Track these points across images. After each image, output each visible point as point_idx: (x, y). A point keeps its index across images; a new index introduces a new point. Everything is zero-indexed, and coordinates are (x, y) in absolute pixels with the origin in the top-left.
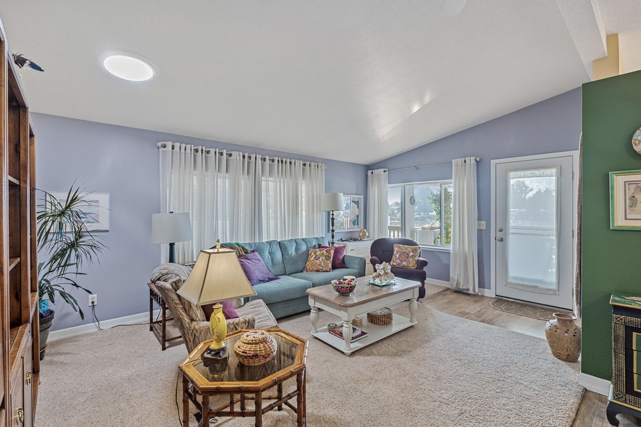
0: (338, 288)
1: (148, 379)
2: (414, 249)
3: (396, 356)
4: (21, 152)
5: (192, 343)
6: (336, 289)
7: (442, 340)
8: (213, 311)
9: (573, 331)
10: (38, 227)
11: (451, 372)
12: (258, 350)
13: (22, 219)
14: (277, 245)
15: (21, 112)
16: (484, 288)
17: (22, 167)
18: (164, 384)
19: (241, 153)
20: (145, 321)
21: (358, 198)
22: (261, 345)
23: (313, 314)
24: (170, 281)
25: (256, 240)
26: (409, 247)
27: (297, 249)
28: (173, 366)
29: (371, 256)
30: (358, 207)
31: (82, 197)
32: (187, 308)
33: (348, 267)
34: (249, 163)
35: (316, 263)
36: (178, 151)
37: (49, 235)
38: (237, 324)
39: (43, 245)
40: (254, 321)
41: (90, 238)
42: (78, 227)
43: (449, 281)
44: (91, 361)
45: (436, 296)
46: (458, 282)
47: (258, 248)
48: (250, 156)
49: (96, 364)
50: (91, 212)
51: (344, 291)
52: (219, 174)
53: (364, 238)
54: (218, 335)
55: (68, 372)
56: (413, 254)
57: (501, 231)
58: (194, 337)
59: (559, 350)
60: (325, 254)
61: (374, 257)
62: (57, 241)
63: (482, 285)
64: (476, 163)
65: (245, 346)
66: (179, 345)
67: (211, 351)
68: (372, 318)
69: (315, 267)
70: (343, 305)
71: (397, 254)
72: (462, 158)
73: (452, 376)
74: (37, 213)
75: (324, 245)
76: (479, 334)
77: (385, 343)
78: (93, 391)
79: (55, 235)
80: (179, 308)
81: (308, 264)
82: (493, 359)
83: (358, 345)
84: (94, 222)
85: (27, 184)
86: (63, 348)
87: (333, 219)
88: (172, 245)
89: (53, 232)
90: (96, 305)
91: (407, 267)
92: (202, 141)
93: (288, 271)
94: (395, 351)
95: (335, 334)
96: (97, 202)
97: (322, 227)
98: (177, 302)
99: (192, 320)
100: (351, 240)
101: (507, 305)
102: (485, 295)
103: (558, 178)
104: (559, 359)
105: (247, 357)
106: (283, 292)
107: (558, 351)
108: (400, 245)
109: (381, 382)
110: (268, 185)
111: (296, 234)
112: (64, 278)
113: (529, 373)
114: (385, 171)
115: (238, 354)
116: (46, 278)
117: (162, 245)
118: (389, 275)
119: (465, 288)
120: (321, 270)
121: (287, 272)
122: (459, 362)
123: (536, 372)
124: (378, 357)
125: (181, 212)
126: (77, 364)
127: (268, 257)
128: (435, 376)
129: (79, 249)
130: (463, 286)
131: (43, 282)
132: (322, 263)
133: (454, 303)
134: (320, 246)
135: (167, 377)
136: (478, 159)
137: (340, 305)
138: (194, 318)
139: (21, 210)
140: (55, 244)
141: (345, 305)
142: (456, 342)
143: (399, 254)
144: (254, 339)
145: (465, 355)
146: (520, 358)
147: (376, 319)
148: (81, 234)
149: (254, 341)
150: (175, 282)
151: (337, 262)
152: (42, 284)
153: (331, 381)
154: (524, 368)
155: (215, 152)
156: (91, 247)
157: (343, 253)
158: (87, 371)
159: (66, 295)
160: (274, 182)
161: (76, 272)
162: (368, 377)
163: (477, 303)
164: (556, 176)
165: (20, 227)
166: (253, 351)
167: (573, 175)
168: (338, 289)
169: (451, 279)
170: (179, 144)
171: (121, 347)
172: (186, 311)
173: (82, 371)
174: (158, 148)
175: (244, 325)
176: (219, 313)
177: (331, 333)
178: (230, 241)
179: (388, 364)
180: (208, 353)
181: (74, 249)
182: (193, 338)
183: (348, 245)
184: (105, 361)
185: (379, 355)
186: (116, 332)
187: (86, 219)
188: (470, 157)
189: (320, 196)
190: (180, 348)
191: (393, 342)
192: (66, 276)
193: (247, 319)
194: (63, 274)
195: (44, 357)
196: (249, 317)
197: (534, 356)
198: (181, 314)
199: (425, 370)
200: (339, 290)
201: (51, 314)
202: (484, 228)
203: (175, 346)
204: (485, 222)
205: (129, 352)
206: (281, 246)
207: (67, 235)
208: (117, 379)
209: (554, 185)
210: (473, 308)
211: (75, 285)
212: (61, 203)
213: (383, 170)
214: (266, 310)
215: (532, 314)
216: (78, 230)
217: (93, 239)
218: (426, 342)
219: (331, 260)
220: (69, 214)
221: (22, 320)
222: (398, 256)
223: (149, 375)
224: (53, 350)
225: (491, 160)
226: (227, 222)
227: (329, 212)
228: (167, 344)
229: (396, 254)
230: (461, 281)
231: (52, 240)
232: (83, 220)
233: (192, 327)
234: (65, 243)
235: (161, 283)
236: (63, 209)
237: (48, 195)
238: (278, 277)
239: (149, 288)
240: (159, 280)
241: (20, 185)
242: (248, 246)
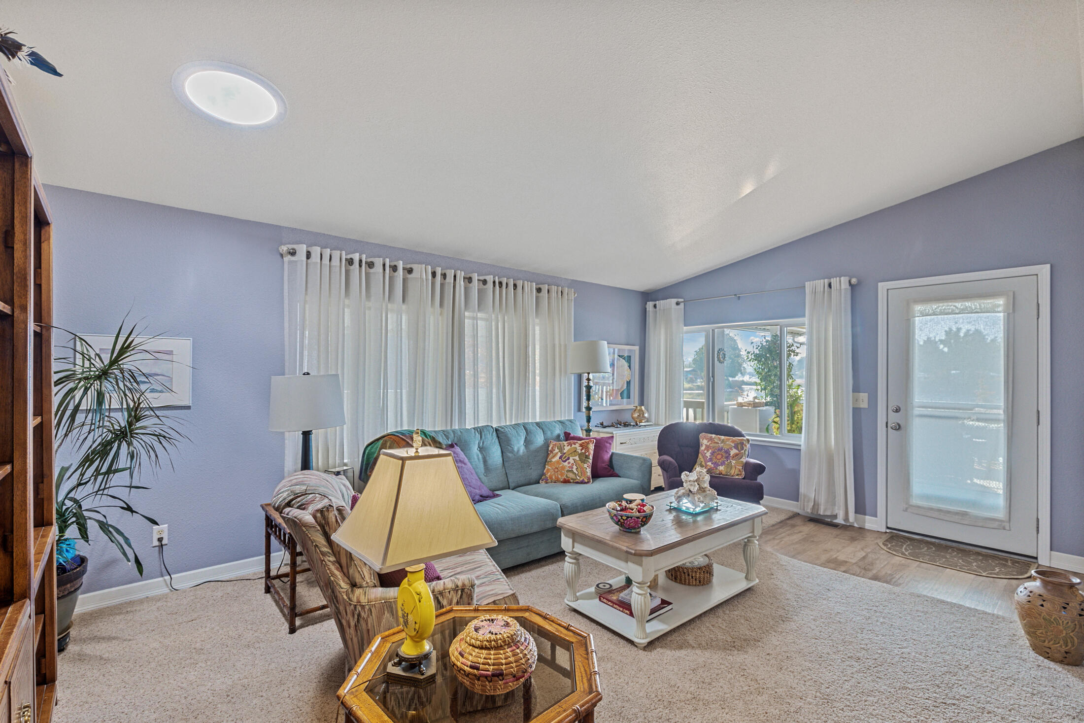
0: (620, 518)
1: (264, 694)
2: (738, 444)
3: (734, 649)
4: (15, 248)
5: (352, 630)
6: (617, 520)
7: (812, 617)
8: (406, 576)
9: (1078, 607)
10: (56, 401)
11: (847, 686)
12: (504, 661)
13: (16, 384)
14: (492, 435)
15: (17, 166)
16: (865, 514)
17: (17, 277)
18: (296, 707)
19: (430, 267)
20: (255, 574)
21: (630, 351)
22: (508, 650)
23: (568, 565)
24: (311, 508)
25: (455, 425)
26: (729, 439)
27: (527, 442)
28: (311, 667)
29: (660, 455)
30: (630, 367)
31: (140, 344)
32: (344, 561)
33: (620, 475)
34: (442, 285)
35: (563, 468)
36: (317, 263)
37: (78, 415)
38: (441, 593)
39: (66, 435)
40: (473, 586)
41: (156, 421)
42: (133, 400)
43: (797, 501)
44: (155, 654)
45: (777, 529)
46: (816, 503)
47: (460, 439)
48: (445, 274)
49: (165, 662)
50: (159, 372)
51: (632, 524)
52: (390, 306)
53: (641, 422)
54: (417, 628)
55: (110, 677)
56: (737, 452)
57: (897, 410)
58: (358, 619)
59: (1049, 642)
60: (580, 452)
61: (666, 458)
62: (93, 427)
63: (860, 509)
64: (849, 288)
65: (474, 654)
66: (320, 622)
67: (402, 660)
68: (677, 575)
69: (562, 475)
70: (633, 552)
71: (708, 451)
72: (824, 279)
73: (852, 695)
74: (55, 373)
75: (576, 435)
76: (877, 604)
77: (707, 622)
78: (159, 720)
79: (90, 415)
80: (329, 561)
81: (548, 469)
82: (920, 657)
83: (657, 627)
84: (165, 390)
85: (27, 313)
86: (104, 627)
87: (589, 388)
88: (306, 435)
89: (86, 408)
90: (166, 545)
91: (727, 475)
92: (359, 245)
93: (512, 481)
94: (729, 639)
95: (611, 604)
96: (170, 353)
97: (569, 402)
98: (325, 549)
99: (354, 585)
100: (619, 426)
101: (911, 547)
102: (866, 528)
103: (1008, 314)
104: (1048, 658)
105: (481, 678)
106: (510, 522)
107: (1046, 644)
108: (711, 435)
109: (717, 705)
110: (475, 326)
111: (524, 413)
112: (107, 495)
113: (1000, 689)
114: (678, 304)
115: (461, 669)
116: (73, 496)
117: (287, 434)
118: (708, 492)
119: (828, 513)
120: (572, 481)
121: (510, 484)
122: (856, 663)
123: (1011, 686)
124: (698, 652)
125: (322, 373)
126: (128, 662)
127: (478, 456)
128: (818, 694)
129: (135, 442)
130: (825, 510)
131: (69, 503)
132: (575, 467)
133: (813, 541)
134: (568, 437)
135: (301, 692)
136: (854, 281)
137: (627, 552)
138: (357, 581)
139: (15, 366)
140: (89, 433)
141: (638, 552)
142: (839, 621)
143: (710, 451)
144: (493, 637)
145: (864, 649)
146: (972, 655)
147: (683, 574)
148: (140, 414)
149: (493, 642)
150: (321, 511)
151: (601, 465)
152: (64, 508)
153: (620, 704)
154: (987, 678)
155: (384, 265)
156: (158, 439)
157: (610, 449)
158: (148, 676)
159: (110, 529)
160: (486, 320)
161: (129, 485)
162: (689, 696)
163: (856, 542)
164: (1004, 312)
165: (13, 402)
166: (494, 665)
167: (1038, 309)
168: (619, 521)
169: (801, 497)
170: (318, 249)
171: (213, 626)
172: (341, 567)
173: (139, 677)
174: (282, 255)
175: (455, 595)
176: (417, 582)
177: (603, 602)
178: (409, 426)
179: (723, 666)
180: (395, 663)
181: (126, 441)
182: (356, 620)
183: (616, 434)
184: (182, 655)
185: (700, 646)
186: (203, 595)
187: (150, 385)
188: (840, 277)
189: (565, 346)
190: (323, 629)
191: (720, 621)
192: (111, 492)
193: (460, 584)
194: (105, 489)
195: (67, 646)
196: (462, 579)
197: (998, 652)
198: (333, 575)
199: (796, 681)
200: (621, 523)
201: (80, 566)
202: (864, 405)
203: (313, 624)
204: (867, 394)
205: (227, 637)
206: (500, 435)
207: (112, 414)
208: (205, 694)
209: (1000, 328)
210: (850, 552)
211: (129, 509)
212: (102, 356)
213: (674, 301)
214: (488, 560)
215: (964, 566)
216: (134, 406)
217: (162, 423)
218: (783, 621)
219: (591, 461)
220: (116, 376)
221: (15, 592)
222: (708, 454)
223: (266, 685)
224: (86, 632)
225: (879, 284)
226: (404, 391)
227: (580, 376)
228: (298, 622)
229: (706, 452)
230: (822, 500)
231: (83, 425)
232: (143, 387)
233: (355, 599)
234: (109, 431)
235: (293, 512)
236: (105, 366)
237: (77, 339)
238: (497, 492)
239: (264, 513)
240: (290, 506)
241: (13, 316)
242: (441, 435)
